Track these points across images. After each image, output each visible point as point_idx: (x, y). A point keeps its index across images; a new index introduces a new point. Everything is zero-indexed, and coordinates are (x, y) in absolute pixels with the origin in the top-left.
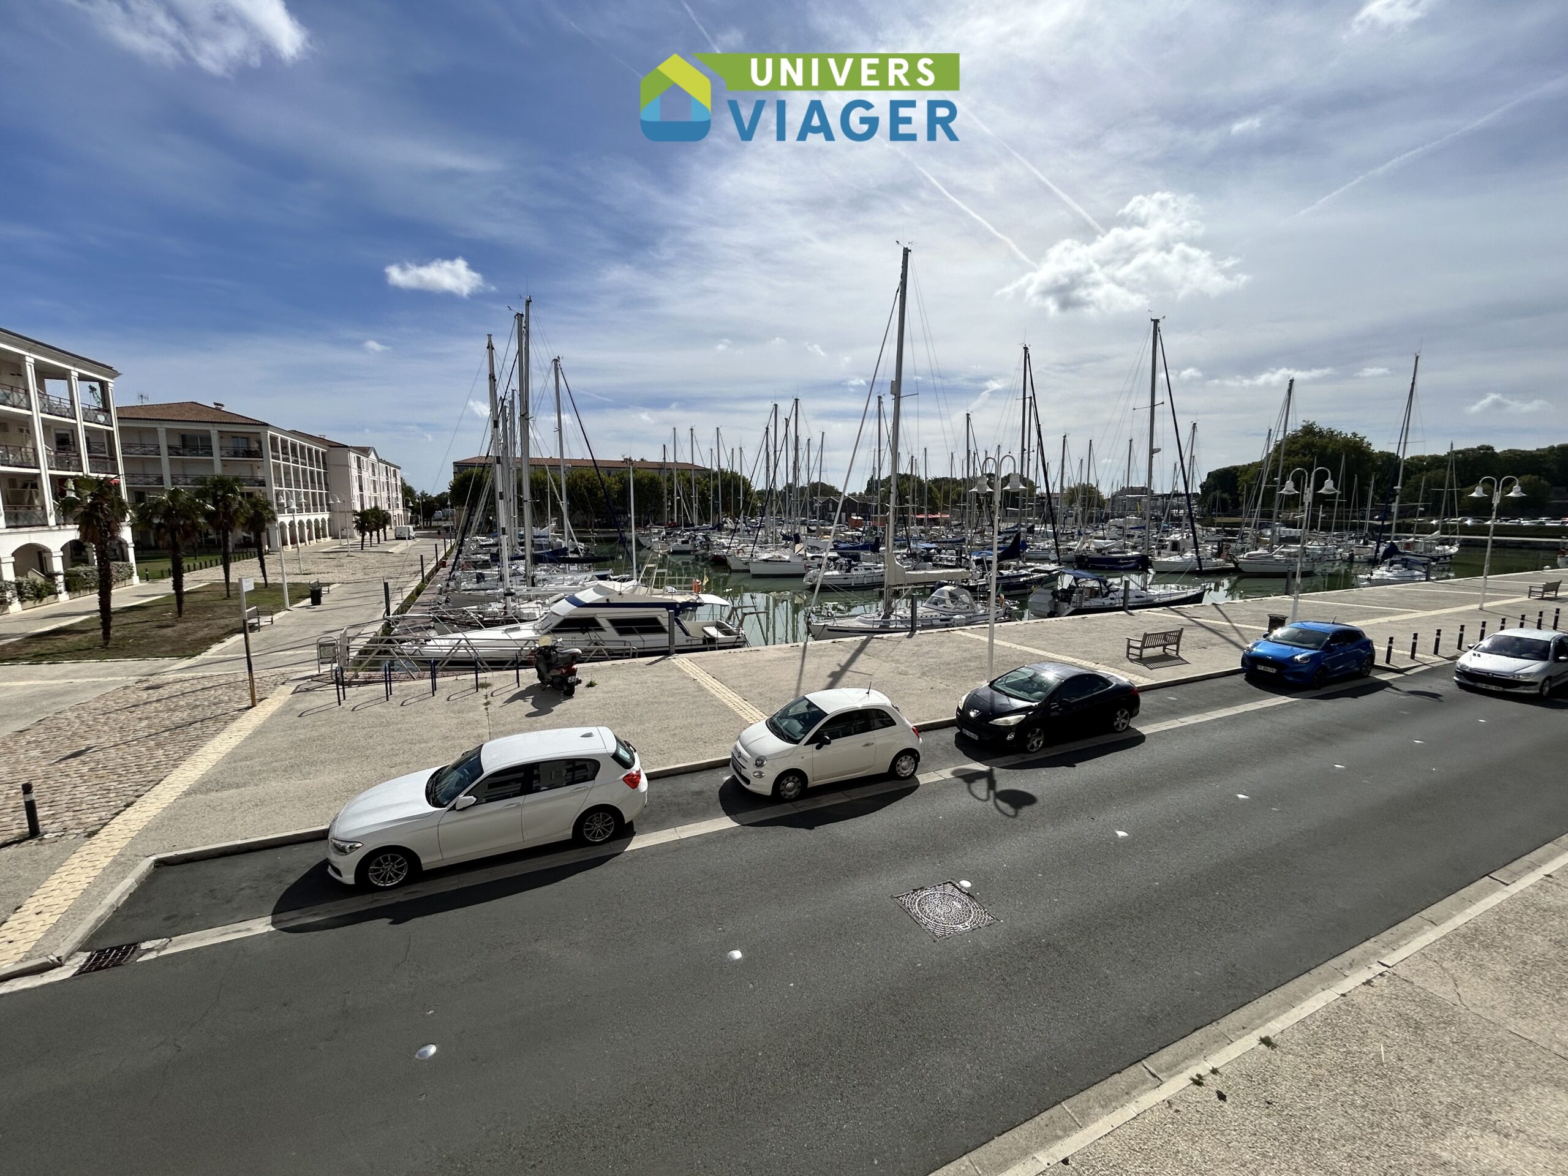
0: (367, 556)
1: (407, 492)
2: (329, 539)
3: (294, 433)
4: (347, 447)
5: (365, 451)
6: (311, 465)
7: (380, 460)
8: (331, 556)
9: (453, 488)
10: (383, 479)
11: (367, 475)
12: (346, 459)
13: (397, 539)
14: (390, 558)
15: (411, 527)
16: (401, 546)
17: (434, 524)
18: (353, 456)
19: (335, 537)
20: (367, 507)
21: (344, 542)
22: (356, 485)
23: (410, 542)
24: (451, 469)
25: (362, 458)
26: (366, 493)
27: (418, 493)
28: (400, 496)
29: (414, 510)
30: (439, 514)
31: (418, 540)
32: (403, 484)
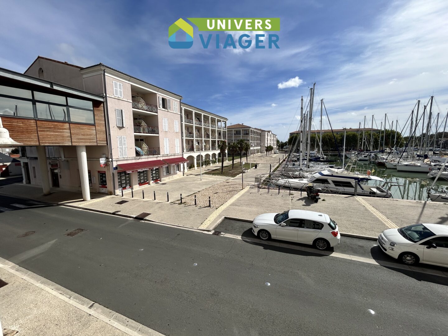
0: (267, 157)
1: (278, 141)
2: (260, 153)
3: (255, 129)
4: (265, 131)
5: (269, 132)
6: (258, 136)
7: (272, 134)
8: (260, 157)
9: (289, 140)
10: (272, 138)
11: (269, 138)
12: (265, 134)
13: (274, 153)
14: (272, 158)
15: (278, 151)
16: (275, 156)
17: (283, 150)
18: (266, 133)
19: (261, 153)
20: (268, 145)
21: (263, 154)
22: (266, 140)
23: (277, 154)
24: (289, 135)
25: (268, 133)
26: (268, 142)
27: (280, 142)
28: (276, 142)
29: (279, 146)
30: (285, 147)
31: (279, 154)
32: (277, 139)
